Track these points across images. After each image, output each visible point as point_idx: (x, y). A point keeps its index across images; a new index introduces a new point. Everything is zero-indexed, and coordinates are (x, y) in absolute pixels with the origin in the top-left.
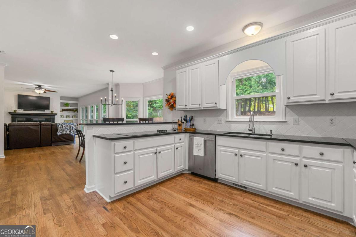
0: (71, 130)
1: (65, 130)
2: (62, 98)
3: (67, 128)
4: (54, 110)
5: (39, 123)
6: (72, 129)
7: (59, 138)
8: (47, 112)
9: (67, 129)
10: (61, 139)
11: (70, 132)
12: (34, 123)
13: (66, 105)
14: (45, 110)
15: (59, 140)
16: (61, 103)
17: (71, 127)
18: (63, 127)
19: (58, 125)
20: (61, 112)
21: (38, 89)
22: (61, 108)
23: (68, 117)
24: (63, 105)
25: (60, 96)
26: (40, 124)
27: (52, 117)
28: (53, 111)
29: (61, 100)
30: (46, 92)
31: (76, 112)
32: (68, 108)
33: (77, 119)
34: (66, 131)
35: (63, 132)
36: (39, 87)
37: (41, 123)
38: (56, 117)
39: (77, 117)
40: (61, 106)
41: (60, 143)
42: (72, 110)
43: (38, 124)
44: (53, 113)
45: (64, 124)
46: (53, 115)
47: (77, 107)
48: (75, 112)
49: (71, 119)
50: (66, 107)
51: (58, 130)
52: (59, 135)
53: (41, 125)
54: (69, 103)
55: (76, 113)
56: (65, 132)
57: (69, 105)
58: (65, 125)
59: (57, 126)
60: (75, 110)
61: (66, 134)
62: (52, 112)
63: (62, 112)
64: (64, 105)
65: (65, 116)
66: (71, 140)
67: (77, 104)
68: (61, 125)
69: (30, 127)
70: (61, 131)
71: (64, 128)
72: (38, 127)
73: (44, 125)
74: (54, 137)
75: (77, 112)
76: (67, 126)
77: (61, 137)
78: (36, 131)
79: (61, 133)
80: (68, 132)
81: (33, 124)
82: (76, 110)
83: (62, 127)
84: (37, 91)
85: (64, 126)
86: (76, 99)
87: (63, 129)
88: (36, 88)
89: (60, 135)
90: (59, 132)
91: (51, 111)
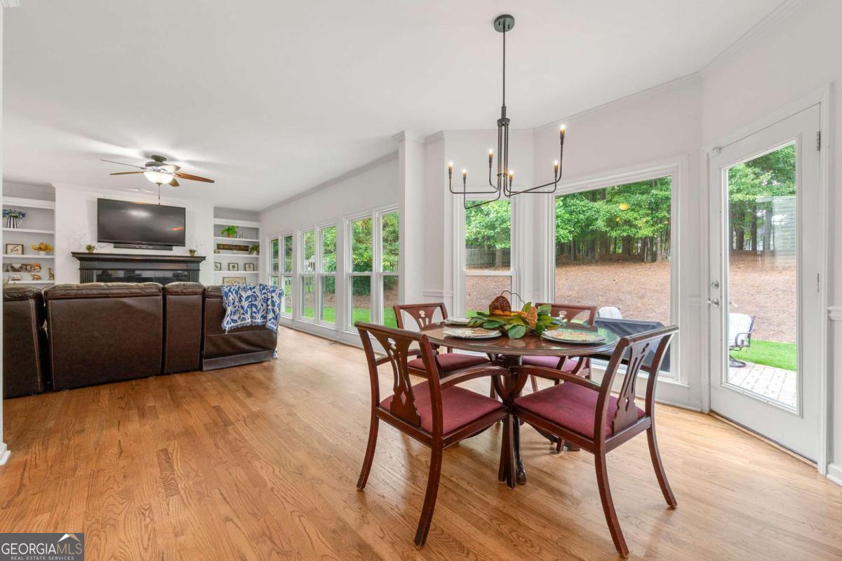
0: (267, 311)
1: (249, 313)
2: (219, 212)
3: (256, 303)
4: (197, 247)
5: (161, 286)
6: (270, 307)
7: (227, 342)
8: (177, 251)
9: (256, 307)
10: (234, 346)
11: (264, 317)
12: (141, 284)
13: (229, 231)
14: (174, 248)
15: (228, 349)
16: (216, 226)
17: (268, 300)
18: (243, 299)
19: (227, 295)
20: (215, 252)
21: (156, 168)
22: (215, 239)
23: (233, 266)
24: (221, 231)
25: (214, 205)
26: (164, 289)
27: (192, 266)
28: (195, 249)
29: (215, 217)
30: (179, 180)
31: (255, 252)
32: (233, 241)
33: (257, 275)
34: (252, 317)
35: (244, 319)
36: (159, 163)
37: (166, 286)
38: (202, 265)
39: (255, 268)
40: (215, 236)
41: (229, 361)
42: (244, 248)
43: (155, 290)
44: (196, 255)
45: (245, 289)
46: (194, 262)
47: (257, 239)
48: (250, 253)
49: (242, 273)
50: (229, 237)
51: (225, 310)
52: (229, 332)
53: (165, 292)
54: (237, 227)
55: (254, 255)
56: (248, 321)
57: (236, 232)
58: (249, 293)
59: (222, 297)
60: (251, 246)
61: (252, 327)
62: (191, 251)
63: (219, 252)
64: (223, 233)
65: (225, 265)
66: (264, 348)
67: (257, 230)
68: (237, 293)
69: (125, 300)
70: (236, 317)
71: (245, 304)
72: (157, 301)
73: (177, 294)
74: (210, 339)
75: (258, 254)
76: (256, 298)
77: (236, 337)
78: (146, 315)
79: (235, 321)
80: (259, 321)
81: (138, 291)
82: (256, 248)
83: (240, 300)
84: (152, 176)
85: (244, 295)
86: (255, 215)
87: (242, 308)
88: (149, 165)
89: (232, 330)
90: (227, 319)
91: (190, 248)
